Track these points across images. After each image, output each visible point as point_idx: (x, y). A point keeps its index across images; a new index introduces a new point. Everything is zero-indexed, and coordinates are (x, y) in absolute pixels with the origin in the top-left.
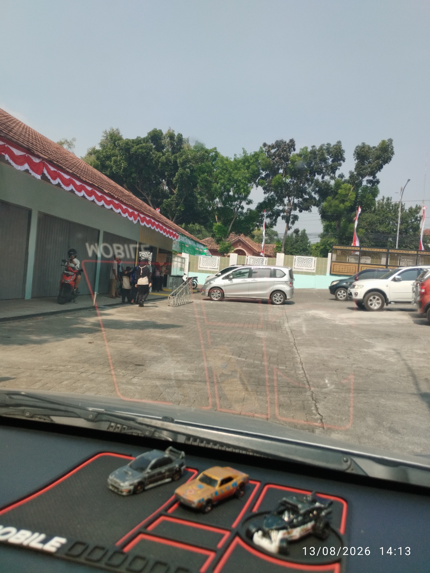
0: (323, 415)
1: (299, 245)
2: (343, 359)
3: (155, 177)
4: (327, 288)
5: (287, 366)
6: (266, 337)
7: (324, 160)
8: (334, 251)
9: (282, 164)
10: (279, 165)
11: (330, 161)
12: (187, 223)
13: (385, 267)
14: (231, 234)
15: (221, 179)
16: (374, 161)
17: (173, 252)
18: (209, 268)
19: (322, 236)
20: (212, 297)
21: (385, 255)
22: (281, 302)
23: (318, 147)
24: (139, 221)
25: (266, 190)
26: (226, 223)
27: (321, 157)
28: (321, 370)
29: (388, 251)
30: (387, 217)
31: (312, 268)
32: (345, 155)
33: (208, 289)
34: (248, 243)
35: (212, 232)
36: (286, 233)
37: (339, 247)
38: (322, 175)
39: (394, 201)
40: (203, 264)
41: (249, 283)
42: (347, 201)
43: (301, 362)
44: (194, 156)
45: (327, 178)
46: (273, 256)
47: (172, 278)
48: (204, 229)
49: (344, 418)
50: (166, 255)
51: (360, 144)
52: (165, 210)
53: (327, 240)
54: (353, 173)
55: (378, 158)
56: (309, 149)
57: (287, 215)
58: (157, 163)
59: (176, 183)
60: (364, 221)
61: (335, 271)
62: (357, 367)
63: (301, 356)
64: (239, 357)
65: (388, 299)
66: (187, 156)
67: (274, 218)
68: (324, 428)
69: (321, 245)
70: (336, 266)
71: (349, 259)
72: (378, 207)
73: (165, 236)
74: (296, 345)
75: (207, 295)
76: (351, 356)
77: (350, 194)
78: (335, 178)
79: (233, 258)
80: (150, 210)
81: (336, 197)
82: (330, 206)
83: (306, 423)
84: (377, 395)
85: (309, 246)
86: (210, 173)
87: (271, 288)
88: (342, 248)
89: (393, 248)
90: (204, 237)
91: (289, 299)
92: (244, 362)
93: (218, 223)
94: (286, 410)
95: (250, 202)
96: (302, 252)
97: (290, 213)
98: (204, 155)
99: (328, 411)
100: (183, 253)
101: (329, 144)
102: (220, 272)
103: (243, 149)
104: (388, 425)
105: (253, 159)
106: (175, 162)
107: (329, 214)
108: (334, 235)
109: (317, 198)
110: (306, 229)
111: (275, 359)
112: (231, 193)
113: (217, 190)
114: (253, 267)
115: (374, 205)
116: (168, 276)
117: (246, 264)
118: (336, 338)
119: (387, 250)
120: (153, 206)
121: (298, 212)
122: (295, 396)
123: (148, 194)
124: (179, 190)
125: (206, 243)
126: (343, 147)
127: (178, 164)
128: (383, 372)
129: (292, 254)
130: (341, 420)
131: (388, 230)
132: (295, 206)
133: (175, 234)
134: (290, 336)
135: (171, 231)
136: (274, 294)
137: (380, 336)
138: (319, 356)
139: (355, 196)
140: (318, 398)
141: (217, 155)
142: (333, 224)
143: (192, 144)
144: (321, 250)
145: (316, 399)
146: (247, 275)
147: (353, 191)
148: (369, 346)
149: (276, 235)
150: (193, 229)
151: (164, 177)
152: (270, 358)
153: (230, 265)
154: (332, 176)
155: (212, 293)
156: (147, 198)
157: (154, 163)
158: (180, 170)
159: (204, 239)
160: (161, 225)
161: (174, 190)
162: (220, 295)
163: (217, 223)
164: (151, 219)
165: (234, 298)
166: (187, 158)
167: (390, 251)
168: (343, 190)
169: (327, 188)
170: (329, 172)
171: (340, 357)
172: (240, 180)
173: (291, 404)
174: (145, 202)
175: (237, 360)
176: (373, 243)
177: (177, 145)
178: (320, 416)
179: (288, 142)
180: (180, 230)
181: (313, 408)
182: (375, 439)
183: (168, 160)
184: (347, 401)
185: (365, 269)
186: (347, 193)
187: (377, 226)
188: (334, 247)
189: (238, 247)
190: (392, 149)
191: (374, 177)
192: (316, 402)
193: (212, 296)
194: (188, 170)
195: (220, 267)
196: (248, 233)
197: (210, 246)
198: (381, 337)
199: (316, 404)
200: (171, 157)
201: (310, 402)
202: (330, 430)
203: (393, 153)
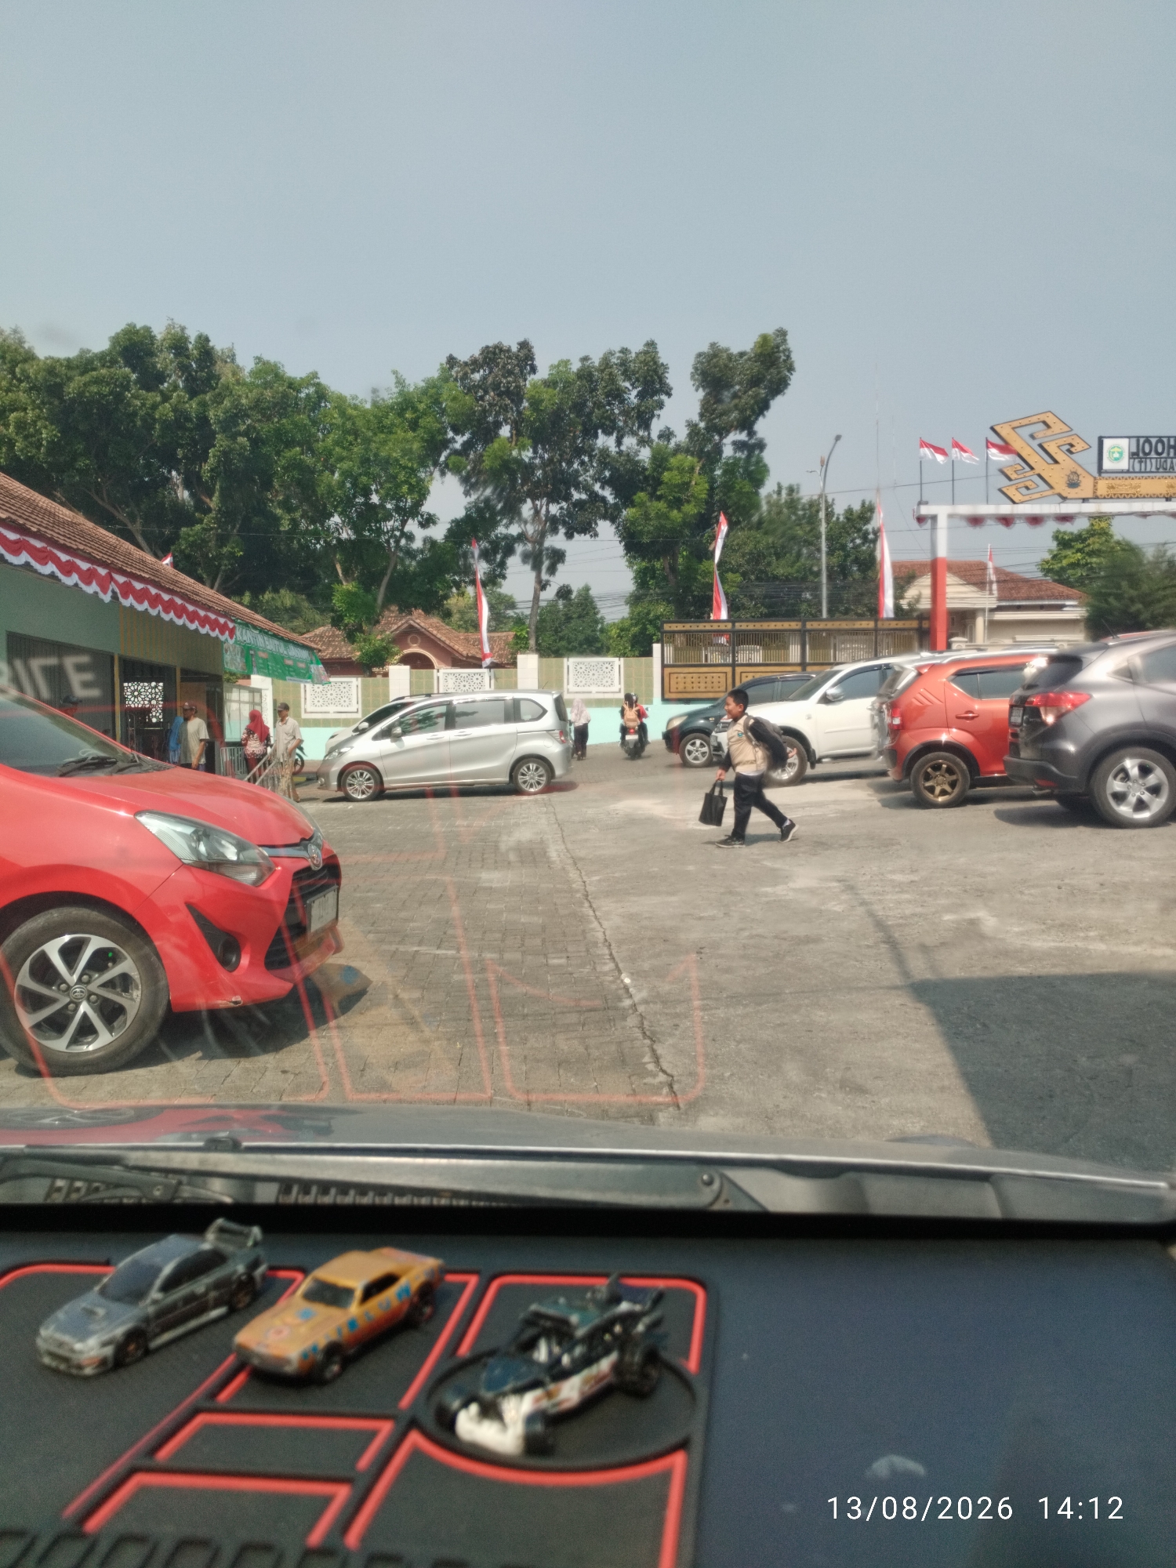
0: (675, 1073)
1: (575, 630)
2: (713, 918)
3: (148, 465)
4: (660, 737)
5: (569, 955)
6: (508, 884)
7: (618, 395)
8: (665, 638)
9: (505, 409)
10: (498, 414)
11: (632, 397)
12: (257, 591)
13: (799, 669)
14: (386, 613)
15: (341, 459)
16: (745, 392)
17: (226, 677)
18: (331, 711)
19: (635, 600)
20: (350, 792)
21: (798, 638)
22: (540, 787)
23: (596, 360)
24: (115, 597)
25: (470, 483)
26: (369, 581)
27: (608, 388)
28: (659, 955)
29: (804, 625)
30: (793, 538)
31: (616, 688)
32: (671, 379)
33: (336, 769)
34: (435, 632)
35: (333, 610)
36: (536, 598)
37: (680, 627)
38: (615, 435)
39: (807, 494)
40: (316, 701)
41: (450, 743)
42: (688, 502)
43: (606, 940)
44: (258, 400)
45: (629, 442)
46: (508, 664)
47: (228, 748)
48: (306, 604)
49: (727, 1074)
50: (204, 687)
51: (705, 348)
52: (188, 557)
53: (646, 611)
54: (696, 425)
55: (755, 381)
56: (575, 366)
57: (534, 548)
58: (148, 424)
59: (212, 478)
60: (736, 551)
61: (675, 690)
62: (751, 937)
63: (606, 924)
64: (439, 948)
65: (814, 751)
66: (236, 400)
67: (499, 557)
68: (678, 1107)
69: (632, 625)
70: (676, 675)
71: (706, 656)
72: (769, 512)
73: (196, 630)
74: (590, 897)
75: (336, 788)
76: (733, 908)
77: (693, 483)
78: (652, 441)
79: (399, 679)
80: (143, 562)
81: (658, 493)
82: (646, 516)
83: (631, 1099)
84: (806, 1001)
85: (602, 631)
86: (308, 445)
87: (511, 751)
88: (688, 627)
89: (816, 616)
90: (311, 625)
91: (561, 777)
92: (455, 959)
93: (344, 583)
94: (576, 1074)
95: (428, 521)
96: (585, 646)
97: (541, 542)
98: (285, 396)
99: (687, 1061)
100: (253, 676)
101: (624, 351)
102: (366, 720)
103: (395, 372)
104: (839, 1075)
105: (426, 401)
106: (204, 420)
107: (646, 540)
108: (662, 594)
109: (611, 499)
110: (591, 584)
111: (538, 941)
112: (375, 499)
113: (333, 491)
114: (456, 700)
115: (756, 506)
116: (217, 744)
117: (436, 691)
118: (691, 868)
119: (800, 624)
120: (151, 549)
121: (564, 538)
122: (597, 1033)
123: (132, 518)
124: (224, 497)
125: (317, 644)
126: (664, 357)
127: (211, 425)
128: (817, 940)
129: (558, 653)
130: (721, 1078)
131: (798, 571)
132: (553, 523)
133: (225, 623)
134: (573, 875)
135: (213, 616)
136: (521, 767)
137: (802, 849)
138: (650, 918)
139: (707, 486)
140: (658, 1029)
141: (321, 394)
142: (658, 565)
143: (246, 363)
144: (635, 636)
145: (654, 1033)
146: (442, 721)
147: (699, 474)
148: (776, 877)
149: (512, 605)
150: (277, 607)
151: (172, 462)
152: (523, 940)
153: (392, 698)
154: (642, 437)
155: (348, 781)
156: (130, 527)
157: (139, 423)
158: (221, 441)
159: (308, 631)
160: (179, 601)
161: (208, 500)
162: (371, 783)
163: (342, 584)
164: (149, 587)
165: (413, 789)
166: (237, 405)
167: (809, 625)
168: (676, 472)
169: (633, 471)
170: (633, 425)
171: (706, 914)
172: (397, 460)
173: (589, 1055)
174: (126, 540)
175: (435, 955)
176: (764, 610)
177: (201, 368)
178: (665, 1076)
179: (514, 349)
180: (238, 610)
181: (647, 1059)
182: (808, 1115)
183: (182, 416)
184: (731, 1027)
185: (750, 677)
186: (686, 479)
187: (769, 564)
188: (667, 627)
189: (409, 647)
190: (788, 357)
191: (751, 434)
192: (654, 1041)
193: (348, 788)
194: (242, 440)
195: (365, 704)
196: (434, 604)
197: (331, 649)
198: (804, 853)
199: (655, 1047)
200: (187, 405)
201: (637, 1044)
202: (696, 1107)
203: (791, 369)
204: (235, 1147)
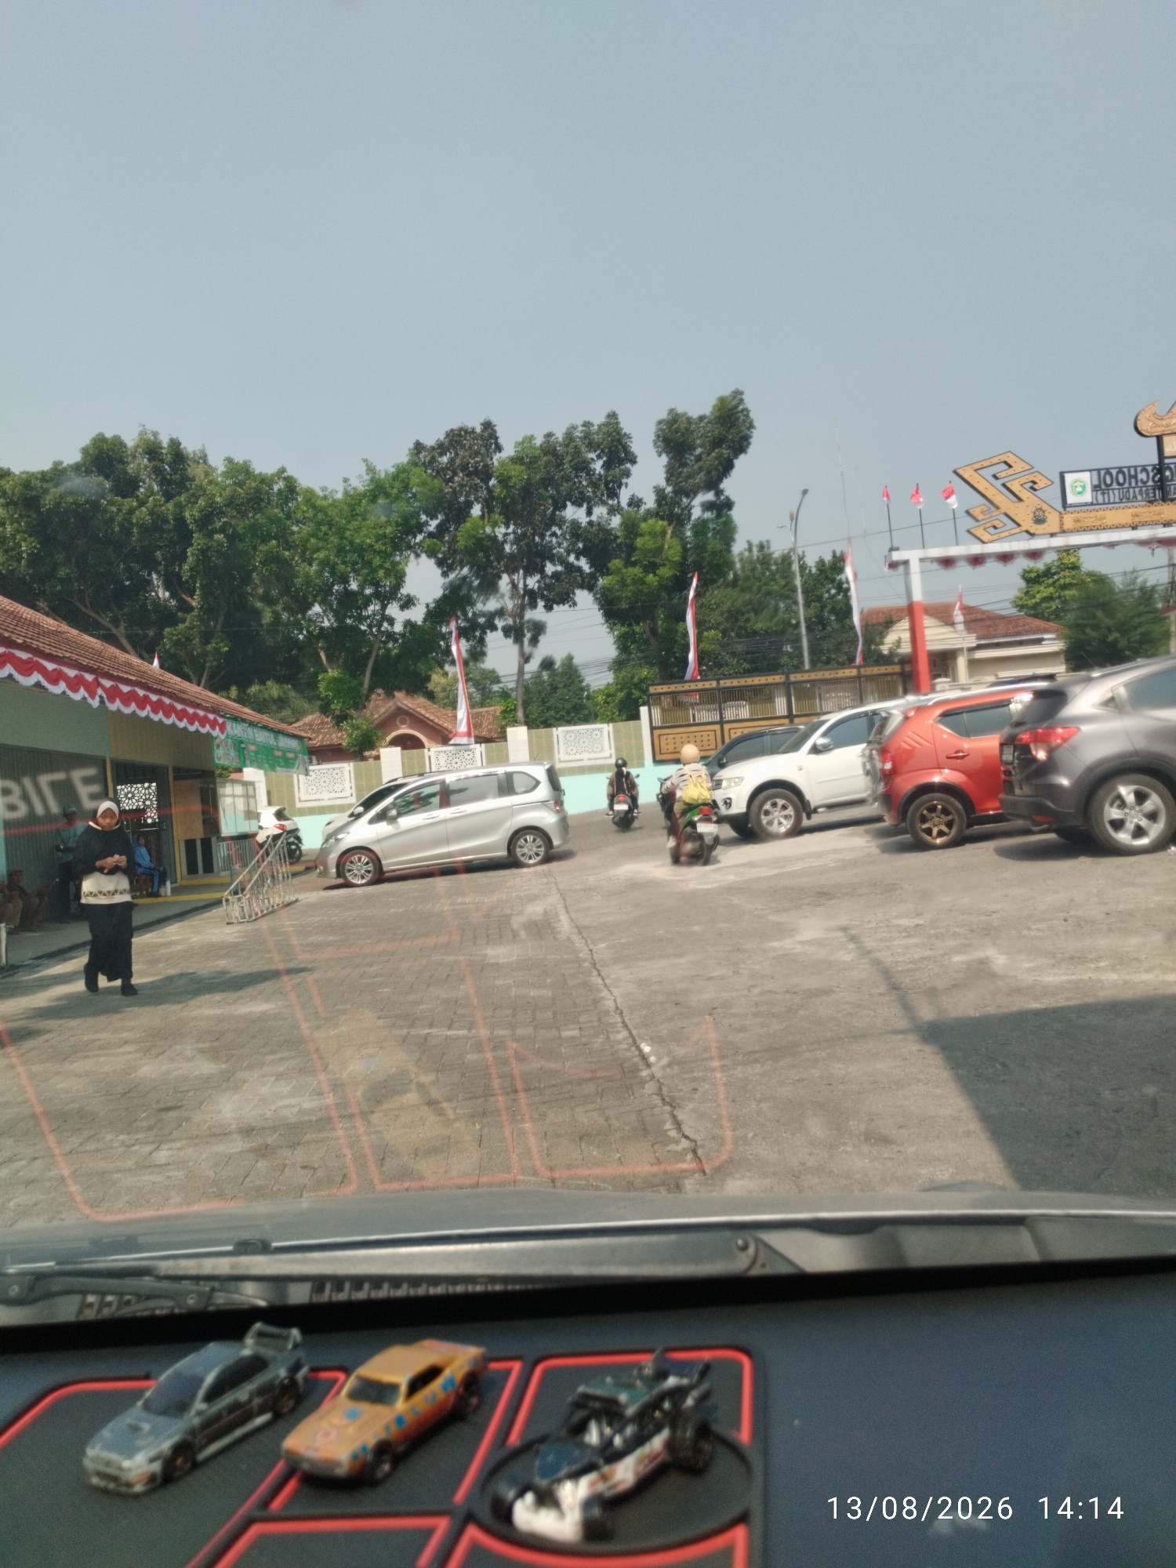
0: (697, 1138)
1: (562, 699)
2: (722, 978)
3: (128, 569)
4: (654, 799)
5: (582, 1025)
6: (514, 959)
7: (583, 467)
8: (651, 700)
9: (476, 488)
10: (468, 495)
11: (598, 466)
12: (243, 686)
13: (786, 721)
14: (374, 696)
15: (318, 550)
16: (709, 454)
17: (218, 772)
18: (326, 798)
19: (618, 665)
20: (350, 878)
21: (782, 691)
22: (539, 858)
23: (560, 435)
24: (102, 701)
25: (445, 565)
26: (355, 667)
27: (575, 461)
28: (671, 1019)
29: (788, 678)
30: (769, 593)
31: (606, 753)
32: (635, 447)
33: (333, 857)
34: (423, 712)
35: (319, 698)
36: (521, 671)
37: (665, 689)
38: (585, 506)
39: (777, 549)
40: (310, 790)
41: (445, 821)
42: (663, 565)
43: (617, 1008)
44: (233, 496)
45: (600, 511)
46: (498, 738)
47: (225, 843)
48: (293, 694)
49: (750, 1135)
50: (197, 784)
51: (665, 415)
52: (173, 656)
53: (629, 675)
54: (664, 490)
55: (717, 443)
56: (539, 441)
57: (515, 622)
58: (126, 531)
59: (192, 577)
60: (712, 610)
61: (666, 751)
62: (763, 993)
63: (616, 992)
64: (450, 1028)
65: (808, 802)
66: (210, 498)
67: (477, 634)
68: (704, 1172)
69: (617, 690)
70: (665, 737)
71: (694, 715)
72: (743, 568)
73: (185, 729)
74: (597, 965)
75: (335, 875)
76: (742, 966)
77: (666, 547)
78: (622, 509)
79: (391, 761)
80: (129, 665)
81: (633, 559)
82: (623, 583)
83: (655, 1169)
84: (823, 1054)
85: (588, 698)
86: (283, 537)
87: (507, 825)
88: (673, 688)
89: (798, 668)
90: (299, 714)
91: (559, 847)
92: (467, 1038)
93: (330, 670)
94: (598, 1147)
95: (408, 603)
96: (573, 714)
97: (521, 616)
98: (258, 491)
99: (709, 1125)
100: (245, 770)
101: (587, 424)
102: (361, 805)
103: (365, 461)
104: (862, 1127)
105: (397, 485)
106: (180, 520)
107: (624, 605)
108: (645, 657)
109: (586, 568)
110: (573, 653)
111: (549, 1014)
112: (354, 586)
113: (312, 581)
114: (450, 778)
115: (730, 564)
116: (214, 840)
117: (428, 770)
118: (697, 928)
119: (783, 677)
120: (136, 651)
121: (543, 610)
122: (616, 1103)
123: (115, 622)
124: (204, 596)
125: (306, 732)
126: (626, 426)
127: (188, 525)
128: (827, 992)
129: (547, 724)
130: (745, 1139)
131: (776, 625)
132: (532, 597)
133: (215, 719)
134: (579, 944)
135: (201, 713)
136: (518, 839)
137: (806, 901)
138: (660, 982)
139: (679, 548)
140: (677, 1094)
141: (291, 487)
142: (637, 629)
143: (218, 463)
144: (621, 702)
145: (673, 1099)
146: (436, 800)
147: (672, 537)
148: (782, 931)
149: (496, 679)
150: (264, 699)
151: (151, 564)
152: (534, 1014)
153: (385, 781)
154: (612, 506)
155: (347, 867)
156: (114, 631)
157: (117, 529)
158: (198, 540)
159: (297, 720)
160: (167, 701)
161: (189, 599)
162: (370, 867)
163: (327, 672)
164: (137, 689)
165: (412, 870)
166: (211, 503)
167: (793, 678)
168: (647, 538)
169: (605, 540)
170: (603, 495)
171: (715, 974)
172: (371, 546)
173: (610, 1126)
174: (112, 644)
175: (447, 1036)
176: (746, 666)
177: (174, 470)
178: (688, 1142)
179: (478, 430)
180: (226, 706)
181: (668, 1126)
182: (835, 1170)
183: (159, 519)
184: (750, 1086)
185: (739, 733)
186: (659, 543)
187: (748, 620)
188: (652, 690)
189: (398, 728)
190: (747, 416)
191: (719, 493)
192: (674, 1107)
193: (348, 874)
194: (219, 537)
195: (359, 789)
196: (418, 685)
197: (321, 736)
198: (809, 904)
199: (675, 1113)
200: (163, 508)
201: (657, 1111)
202: (722, 1171)
203: (751, 426)
204: (264, 1248)
